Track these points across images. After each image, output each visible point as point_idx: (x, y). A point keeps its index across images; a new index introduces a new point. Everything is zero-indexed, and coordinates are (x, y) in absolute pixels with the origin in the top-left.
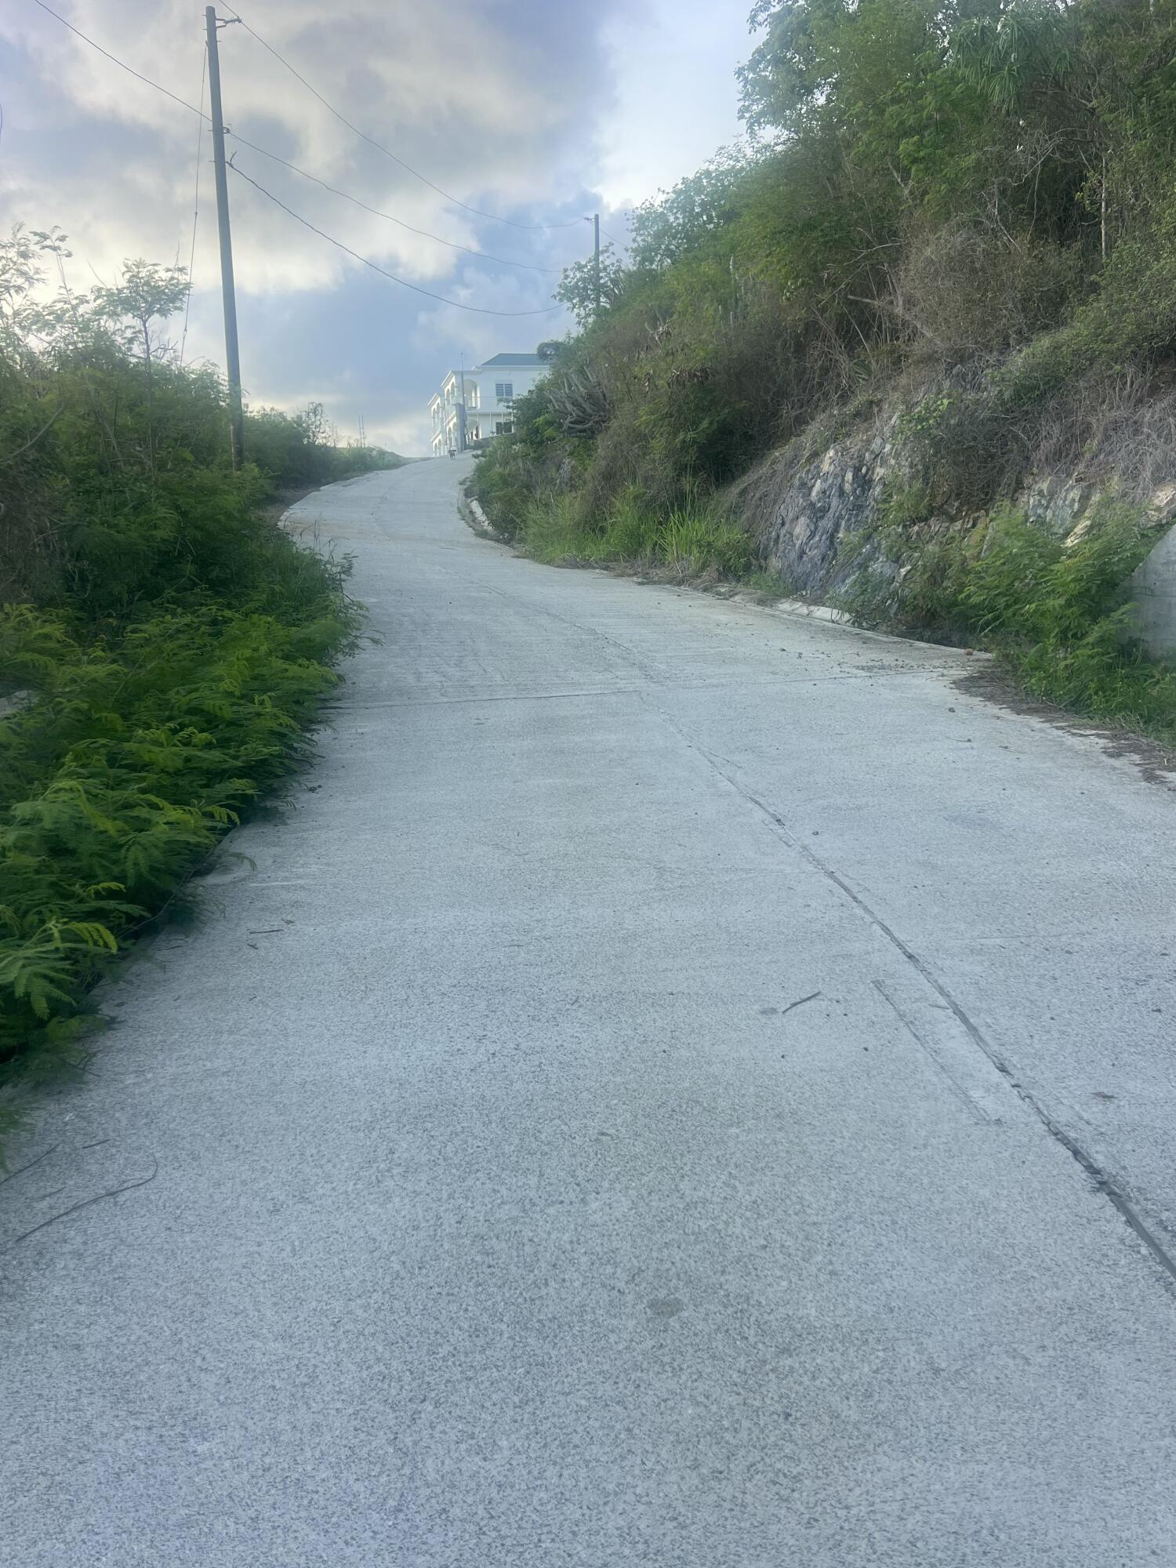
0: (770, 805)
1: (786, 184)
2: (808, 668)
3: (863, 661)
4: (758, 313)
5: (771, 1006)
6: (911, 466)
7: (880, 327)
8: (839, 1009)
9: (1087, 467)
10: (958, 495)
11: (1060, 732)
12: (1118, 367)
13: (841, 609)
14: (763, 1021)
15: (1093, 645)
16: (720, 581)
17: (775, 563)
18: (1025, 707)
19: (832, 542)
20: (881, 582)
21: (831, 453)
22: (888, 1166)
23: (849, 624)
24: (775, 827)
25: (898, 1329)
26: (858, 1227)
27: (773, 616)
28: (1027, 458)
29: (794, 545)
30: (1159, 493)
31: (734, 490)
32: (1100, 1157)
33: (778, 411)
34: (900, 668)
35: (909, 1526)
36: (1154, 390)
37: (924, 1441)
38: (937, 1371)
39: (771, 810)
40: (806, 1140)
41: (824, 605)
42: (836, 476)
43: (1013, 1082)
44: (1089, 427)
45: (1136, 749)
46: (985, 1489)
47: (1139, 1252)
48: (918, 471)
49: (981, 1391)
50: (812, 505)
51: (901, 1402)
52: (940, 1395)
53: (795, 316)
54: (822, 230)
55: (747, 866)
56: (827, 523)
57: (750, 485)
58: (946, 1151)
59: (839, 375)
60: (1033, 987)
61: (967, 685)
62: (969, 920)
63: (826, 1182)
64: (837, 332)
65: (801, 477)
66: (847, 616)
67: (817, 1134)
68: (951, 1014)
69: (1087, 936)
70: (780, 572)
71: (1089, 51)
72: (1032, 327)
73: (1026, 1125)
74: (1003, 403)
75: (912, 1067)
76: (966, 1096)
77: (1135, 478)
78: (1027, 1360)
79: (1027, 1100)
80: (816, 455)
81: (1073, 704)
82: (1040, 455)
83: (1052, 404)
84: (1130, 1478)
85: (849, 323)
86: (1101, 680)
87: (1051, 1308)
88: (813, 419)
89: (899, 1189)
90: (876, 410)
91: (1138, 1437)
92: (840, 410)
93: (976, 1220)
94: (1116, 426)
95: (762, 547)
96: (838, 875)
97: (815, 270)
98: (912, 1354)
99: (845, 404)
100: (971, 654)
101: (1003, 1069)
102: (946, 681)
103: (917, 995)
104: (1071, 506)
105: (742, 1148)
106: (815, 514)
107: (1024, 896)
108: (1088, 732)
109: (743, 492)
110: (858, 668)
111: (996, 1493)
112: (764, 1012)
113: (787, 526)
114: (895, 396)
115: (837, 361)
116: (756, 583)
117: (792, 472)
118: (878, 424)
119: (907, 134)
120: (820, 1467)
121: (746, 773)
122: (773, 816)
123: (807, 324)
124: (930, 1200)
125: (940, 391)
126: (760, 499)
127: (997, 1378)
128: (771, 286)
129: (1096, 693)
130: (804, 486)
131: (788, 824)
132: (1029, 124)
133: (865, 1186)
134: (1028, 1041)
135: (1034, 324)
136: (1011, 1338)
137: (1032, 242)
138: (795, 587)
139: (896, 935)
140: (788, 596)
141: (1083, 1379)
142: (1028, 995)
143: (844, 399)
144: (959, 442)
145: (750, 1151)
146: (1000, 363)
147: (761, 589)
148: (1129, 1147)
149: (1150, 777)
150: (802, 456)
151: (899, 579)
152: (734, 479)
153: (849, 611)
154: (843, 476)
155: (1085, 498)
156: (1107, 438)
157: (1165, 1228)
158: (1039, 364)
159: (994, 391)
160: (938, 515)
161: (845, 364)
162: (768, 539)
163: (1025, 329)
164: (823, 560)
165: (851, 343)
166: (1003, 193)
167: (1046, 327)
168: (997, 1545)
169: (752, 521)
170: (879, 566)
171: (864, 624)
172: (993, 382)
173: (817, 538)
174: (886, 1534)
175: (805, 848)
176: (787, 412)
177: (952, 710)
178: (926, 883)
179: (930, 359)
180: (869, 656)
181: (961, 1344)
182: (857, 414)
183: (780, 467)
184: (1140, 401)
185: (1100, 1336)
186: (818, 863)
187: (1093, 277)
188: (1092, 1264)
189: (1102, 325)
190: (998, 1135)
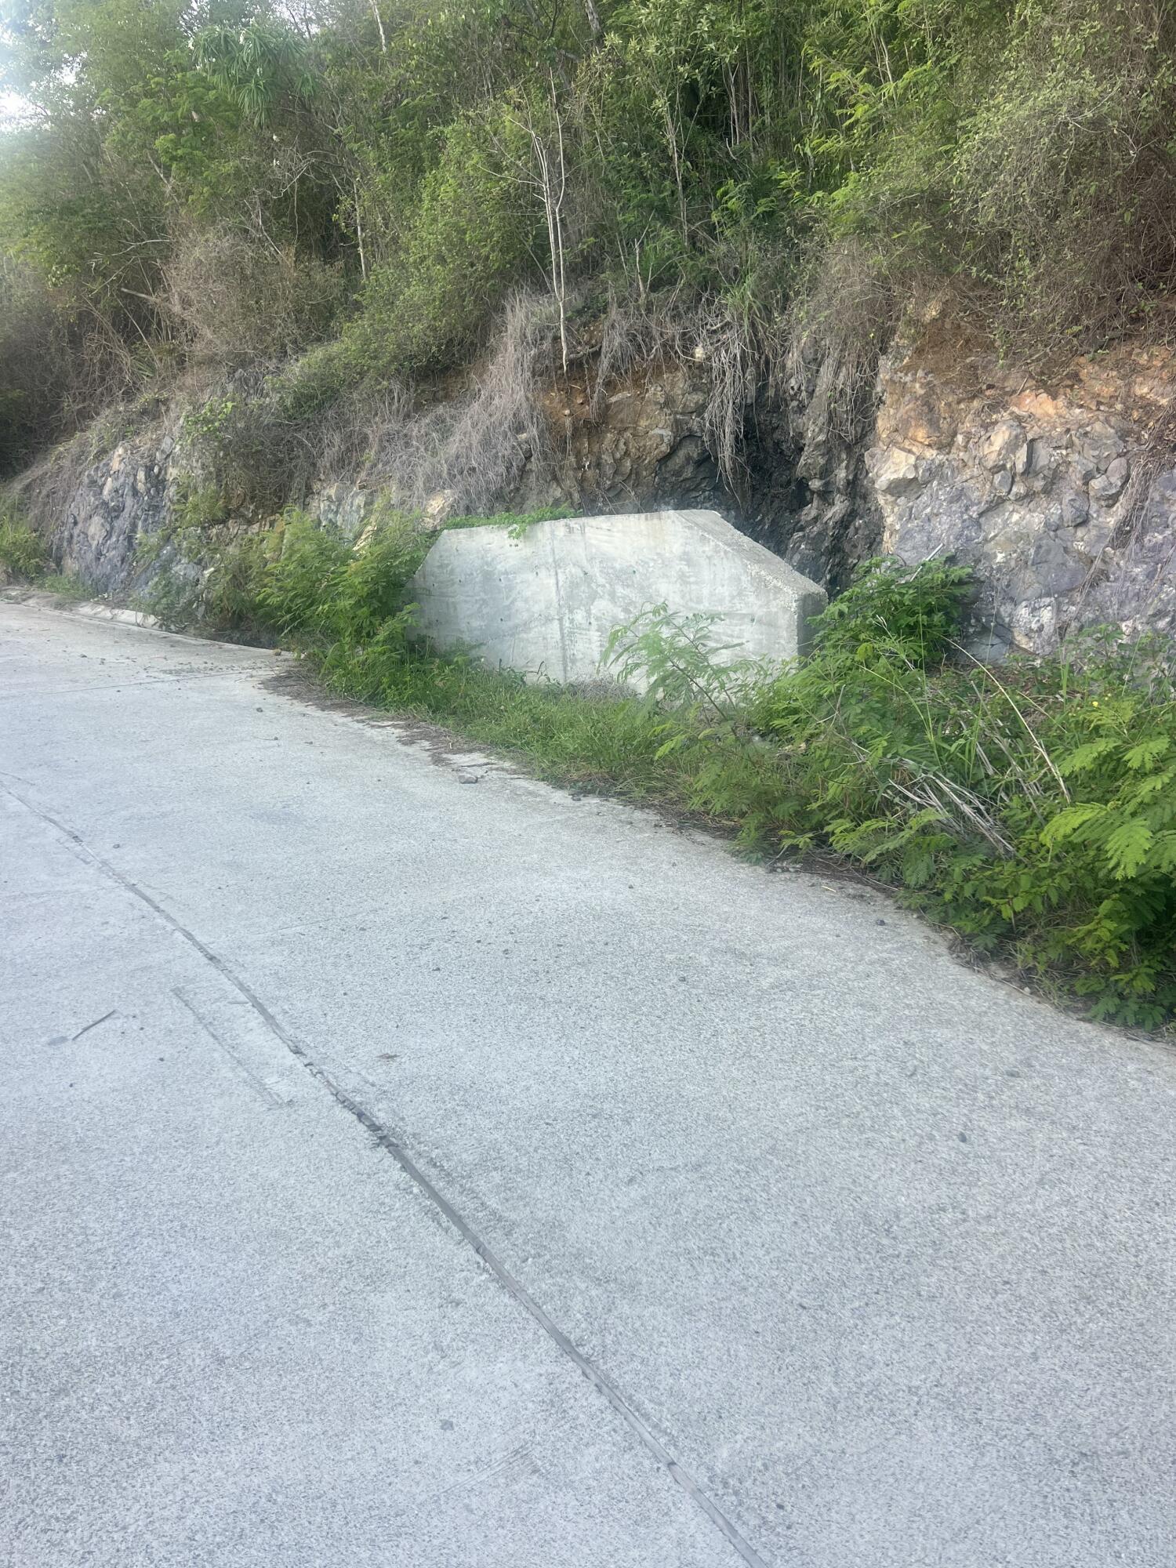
0: (66, 821)
1: (38, 162)
2: (111, 674)
3: (171, 664)
4: (23, 297)
5: (60, 1035)
6: (204, 467)
7: (159, 324)
8: (135, 1025)
9: (368, 475)
10: (252, 498)
11: (360, 725)
12: (385, 383)
13: (145, 611)
14: (52, 1052)
15: (385, 642)
16: (9, 584)
17: (71, 565)
18: (329, 703)
19: (130, 543)
20: (185, 584)
21: (120, 451)
22: (179, 1172)
23: (156, 627)
24: (73, 844)
25: (183, 1332)
26: (145, 1241)
27: (72, 620)
28: (314, 465)
29: (90, 546)
30: (431, 502)
31: (17, 486)
32: (381, 1114)
33: (58, 404)
34: (208, 672)
35: (188, 1522)
36: (418, 407)
37: (205, 1434)
38: (221, 1361)
39: (67, 827)
40: (92, 1167)
41: (127, 608)
42: (127, 475)
43: (306, 1062)
44: (365, 437)
45: (426, 736)
46: (265, 1459)
47: (411, 1193)
48: (211, 473)
49: (264, 1366)
50: (105, 504)
51: (183, 1404)
52: (224, 1383)
53: (65, 304)
54: (83, 216)
55: (39, 891)
56: (123, 523)
57: (35, 480)
58: (238, 1143)
59: (121, 370)
60: (329, 968)
61: (276, 685)
62: (271, 913)
63: (113, 1205)
64: (113, 325)
65: (89, 475)
66: (152, 619)
67: (106, 1158)
68: (250, 1008)
69: (380, 912)
70: (77, 574)
71: (331, 80)
72: (306, 337)
73: (316, 1099)
74: (286, 409)
75: (208, 1067)
76: (261, 1084)
77: (410, 488)
78: (308, 1323)
79: (318, 1076)
80: (103, 452)
81: (372, 697)
82: (324, 462)
83: (330, 413)
84: (398, 1401)
85: (127, 319)
86: (392, 675)
87: (332, 1266)
88: (98, 414)
89: (189, 1192)
90: (163, 409)
91: (405, 1361)
92: (126, 406)
93: (265, 1203)
94: (389, 438)
95: (55, 547)
96: (140, 886)
97: (83, 258)
98: (198, 1352)
99: (130, 401)
100: (279, 654)
101: (297, 1052)
102: (255, 681)
103: (217, 996)
104: (358, 512)
105: (19, 1192)
106: (109, 513)
107: (324, 883)
108: (386, 723)
109: (28, 488)
110: (165, 672)
111: (275, 1459)
112: (52, 1043)
113: (80, 525)
114: (181, 396)
115: (117, 355)
116: (52, 586)
117: (79, 469)
118: (166, 423)
119: (164, 129)
120: (97, 1498)
121: (39, 790)
122: (70, 833)
123: (80, 314)
124: (221, 1195)
125: (224, 393)
126: (48, 496)
127: (280, 1349)
128: (35, 269)
129: (389, 687)
130: (96, 486)
131: (86, 839)
132: (282, 141)
133: (154, 1198)
134: (322, 1020)
135: (307, 335)
136: (293, 1306)
137: (297, 254)
138: (96, 589)
139: (199, 938)
140: (88, 600)
141: (358, 1324)
142: (324, 976)
143: (129, 395)
144: (247, 446)
145: (28, 1194)
146: (278, 371)
147: (58, 592)
148: (407, 1099)
149: (437, 760)
150: (90, 452)
151: (203, 582)
152: (16, 473)
153: (154, 613)
154: (135, 476)
155: (369, 503)
156: (383, 449)
157: (435, 1165)
158: (315, 374)
159: (276, 397)
160: (235, 518)
161: (127, 360)
162: (61, 539)
163: (300, 340)
164: (123, 561)
165: (130, 337)
166: (265, 203)
167: (319, 339)
168: (275, 1509)
169: (40, 520)
170: (182, 569)
171: (172, 627)
172: (273, 389)
173: (114, 539)
174: (164, 1539)
175: (104, 863)
176: (69, 405)
177: (260, 710)
178: (230, 883)
179: (211, 361)
180: (177, 659)
181: (247, 1326)
182: (144, 412)
183: (66, 463)
184: (408, 416)
185: (375, 1279)
186: (120, 877)
187: (355, 296)
188: (370, 1215)
189: (367, 341)
190: (289, 1116)
